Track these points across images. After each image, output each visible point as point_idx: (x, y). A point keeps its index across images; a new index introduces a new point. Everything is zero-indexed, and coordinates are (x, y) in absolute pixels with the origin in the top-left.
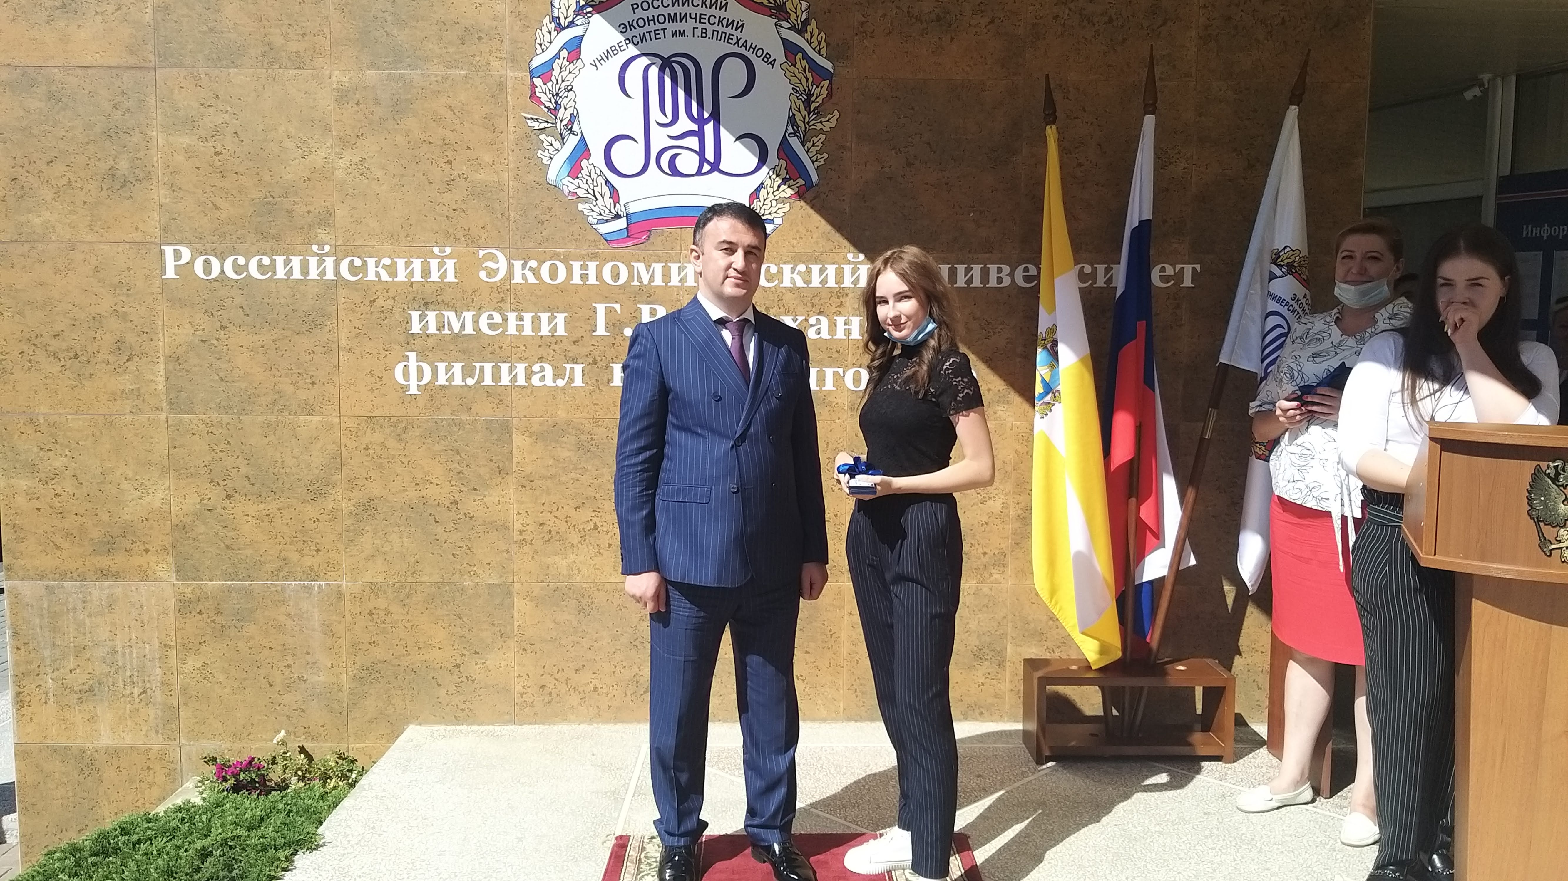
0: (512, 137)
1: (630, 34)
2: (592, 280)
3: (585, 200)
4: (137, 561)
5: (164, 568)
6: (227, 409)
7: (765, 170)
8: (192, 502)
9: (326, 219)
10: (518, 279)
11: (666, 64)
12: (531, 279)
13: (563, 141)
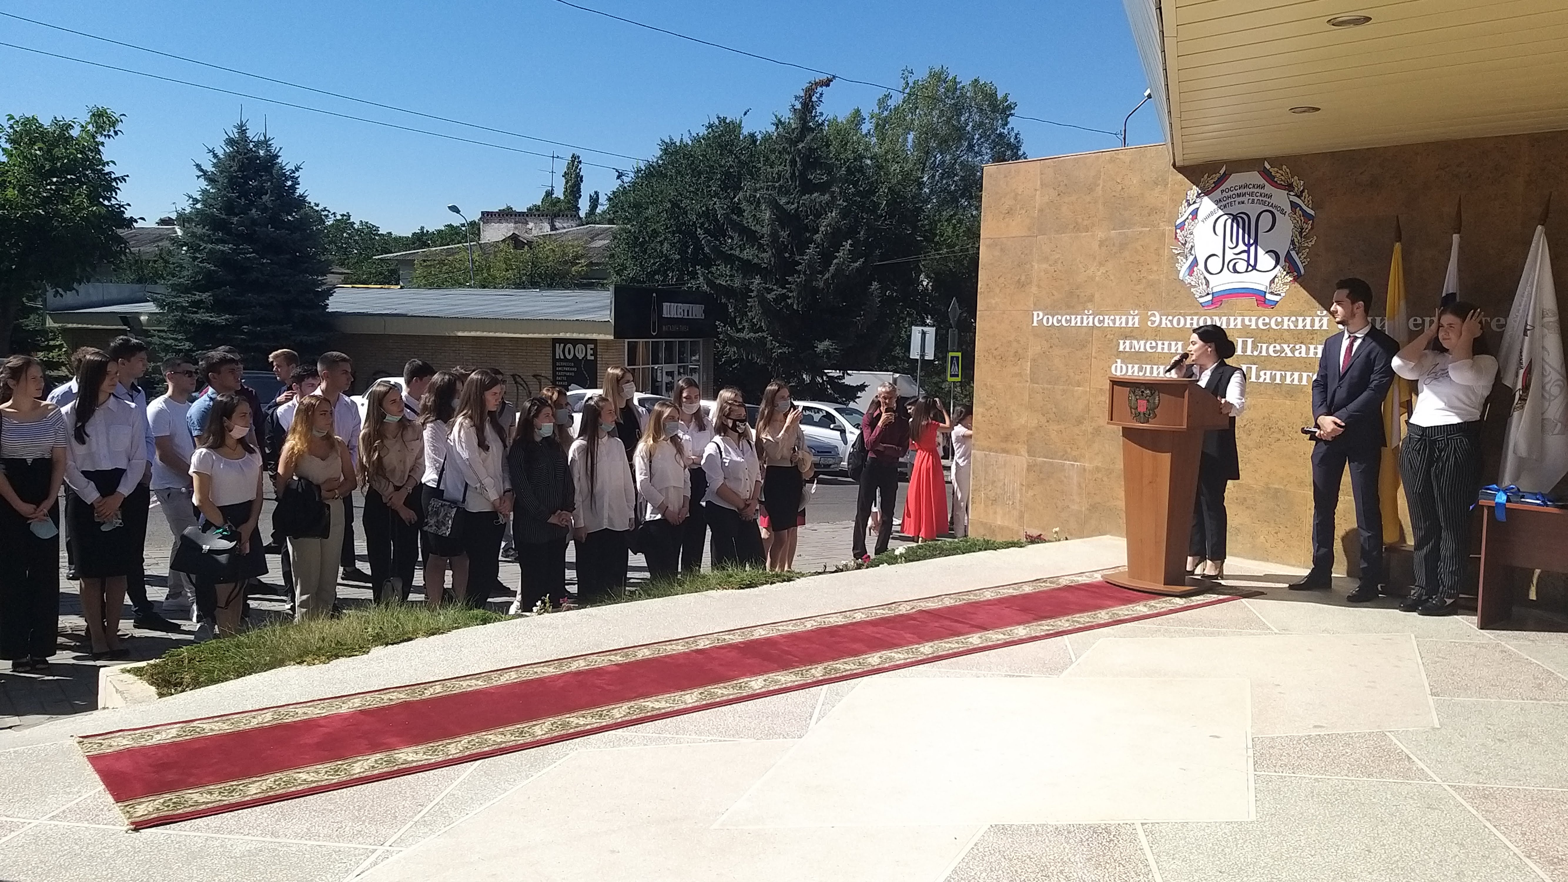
0: (1166, 258)
1: (1219, 205)
3: (1195, 287)
4: (1016, 446)
5: (1023, 450)
6: (1049, 383)
7: (1279, 267)
8: (1034, 423)
9: (1091, 299)
10: (1163, 325)
11: (1235, 218)
12: (1169, 325)
13: (1187, 258)
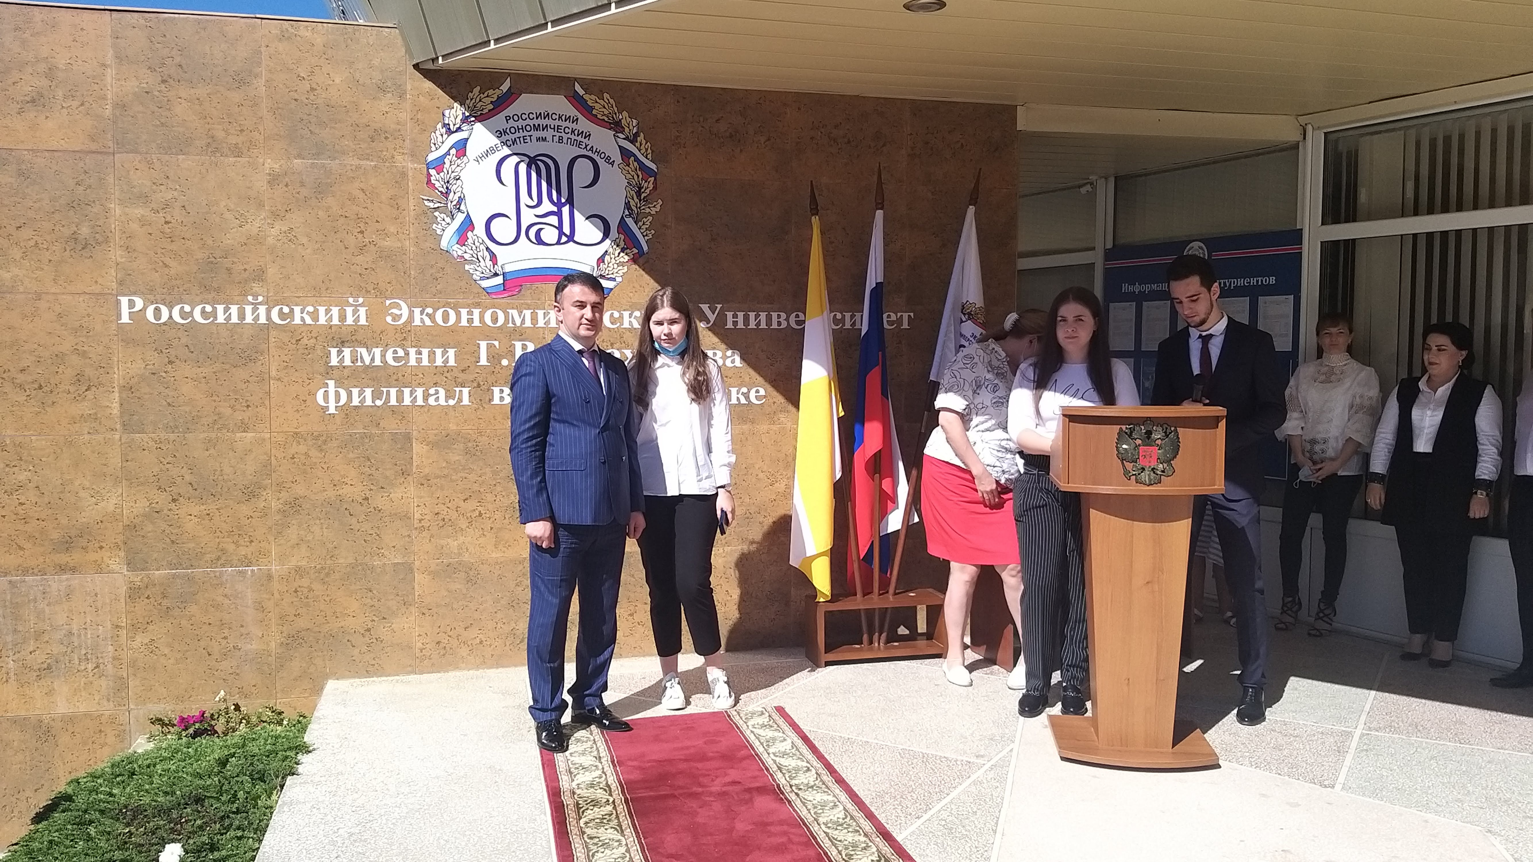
0: (412, 213)
1: (504, 138)
2: (476, 323)
3: (470, 262)
4: (92, 556)
5: (116, 563)
6: (173, 429)
7: (608, 242)
8: (142, 506)
9: (260, 276)
10: (417, 322)
11: (532, 162)
12: (428, 322)
13: (453, 217)
